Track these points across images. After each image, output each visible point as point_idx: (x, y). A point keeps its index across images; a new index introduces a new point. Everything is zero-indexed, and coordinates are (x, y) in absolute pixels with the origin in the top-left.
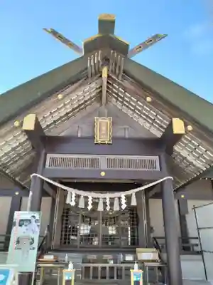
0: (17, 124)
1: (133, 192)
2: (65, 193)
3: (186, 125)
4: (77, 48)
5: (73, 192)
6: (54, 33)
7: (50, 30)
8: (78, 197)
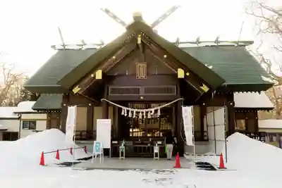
0: (92, 75)
1: (159, 108)
2: (120, 110)
3: (185, 73)
4: (123, 23)
5: (125, 109)
6: (107, 11)
7: (104, 9)
8: (128, 111)
